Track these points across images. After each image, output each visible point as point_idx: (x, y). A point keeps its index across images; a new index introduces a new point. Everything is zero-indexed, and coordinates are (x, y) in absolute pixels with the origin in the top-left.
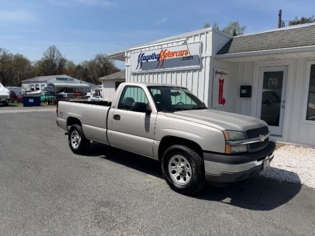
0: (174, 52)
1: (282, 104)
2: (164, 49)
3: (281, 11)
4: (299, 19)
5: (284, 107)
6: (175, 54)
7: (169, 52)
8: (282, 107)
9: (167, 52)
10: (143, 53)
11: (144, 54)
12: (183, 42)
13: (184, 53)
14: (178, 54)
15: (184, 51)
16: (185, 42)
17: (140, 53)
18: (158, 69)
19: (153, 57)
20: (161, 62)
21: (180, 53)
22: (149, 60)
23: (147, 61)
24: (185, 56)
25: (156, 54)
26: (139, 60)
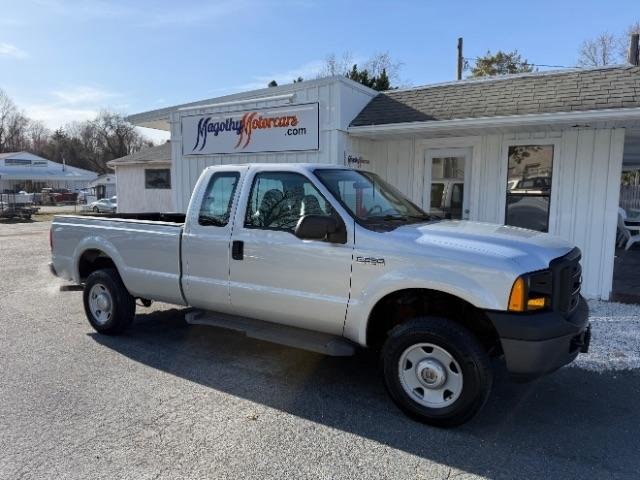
0: (271, 119)
1: (464, 215)
3: (461, 40)
4: (494, 54)
6: (272, 122)
7: (260, 118)
9: (256, 117)
10: (206, 118)
11: (209, 119)
12: (288, 100)
13: (290, 121)
14: (277, 123)
15: (289, 118)
16: (291, 99)
17: (200, 117)
18: (239, 149)
19: (228, 125)
20: (245, 136)
21: (283, 122)
22: (220, 132)
23: (216, 134)
24: (293, 128)
25: (235, 120)
26: (200, 131)
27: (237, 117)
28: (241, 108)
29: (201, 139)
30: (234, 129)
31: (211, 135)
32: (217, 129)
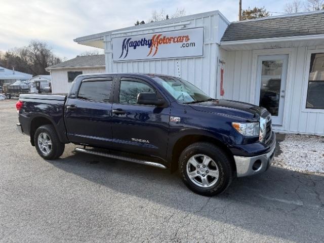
0: (172, 38)
1: (281, 94)
2: (158, 34)
4: (252, 9)
5: (283, 97)
6: (172, 40)
7: (164, 37)
8: (282, 97)
9: (162, 37)
10: (128, 38)
11: (130, 39)
12: (183, 26)
14: (176, 40)
15: (183, 37)
16: (185, 26)
17: (124, 38)
18: (150, 57)
19: (143, 42)
20: (154, 49)
21: (179, 39)
22: (137, 47)
23: (135, 48)
24: (186, 43)
25: (147, 39)
26: (124, 47)
27: (149, 37)
28: (151, 31)
29: (125, 52)
30: (146, 45)
31: (131, 49)
32: (135, 45)
